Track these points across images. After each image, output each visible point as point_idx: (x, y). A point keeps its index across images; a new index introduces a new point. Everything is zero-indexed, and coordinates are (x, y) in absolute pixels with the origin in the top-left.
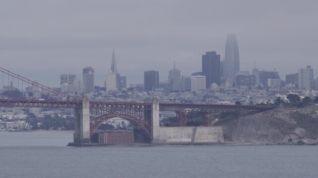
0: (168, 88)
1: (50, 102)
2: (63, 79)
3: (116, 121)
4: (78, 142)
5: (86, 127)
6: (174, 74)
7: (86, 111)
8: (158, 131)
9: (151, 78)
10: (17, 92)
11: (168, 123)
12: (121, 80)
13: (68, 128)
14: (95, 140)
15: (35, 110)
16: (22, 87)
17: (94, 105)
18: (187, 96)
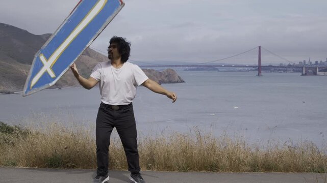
0: (320, 64)
1: (297, 67)
2: (300, 62)
3: (309, 71)
4: (303, 75)
5: (304, 72)
6: (321, 62)
7: (304, 69)
8: (318, 73)
9: (317, 62)
10: (291, 65)
11: (320, 71)
12: (311, 63)
13: (301, 72)
14: (306, 74)
15: (294, 69)
16: (292, 64)
17: (305, 67)
18: (323, 66)
